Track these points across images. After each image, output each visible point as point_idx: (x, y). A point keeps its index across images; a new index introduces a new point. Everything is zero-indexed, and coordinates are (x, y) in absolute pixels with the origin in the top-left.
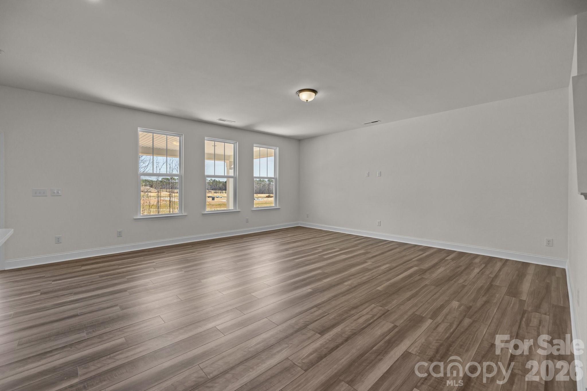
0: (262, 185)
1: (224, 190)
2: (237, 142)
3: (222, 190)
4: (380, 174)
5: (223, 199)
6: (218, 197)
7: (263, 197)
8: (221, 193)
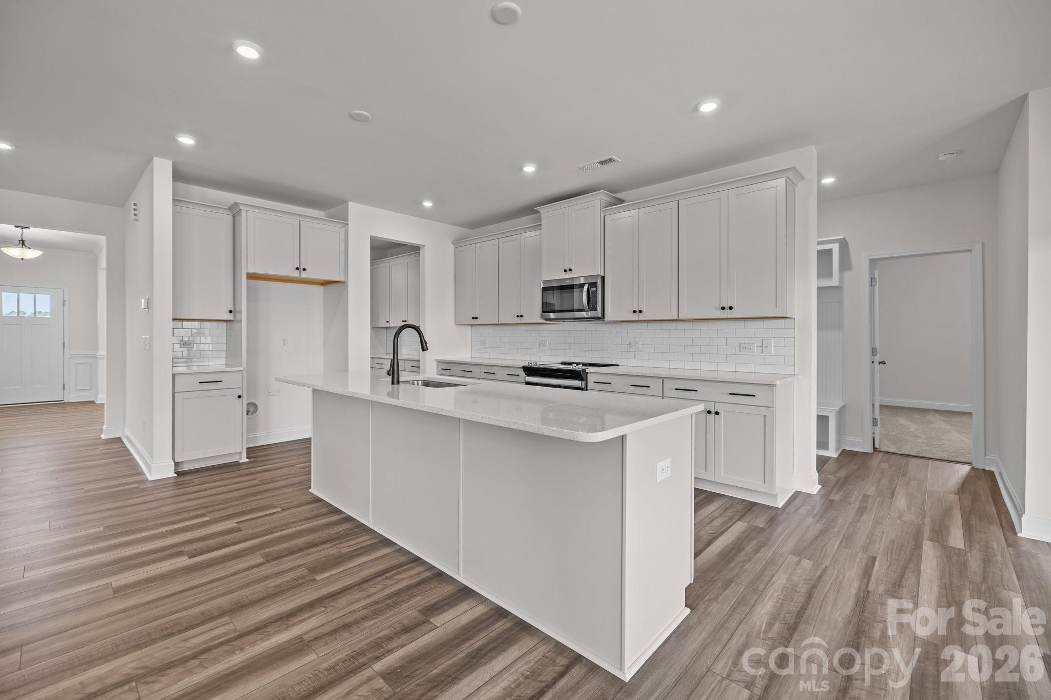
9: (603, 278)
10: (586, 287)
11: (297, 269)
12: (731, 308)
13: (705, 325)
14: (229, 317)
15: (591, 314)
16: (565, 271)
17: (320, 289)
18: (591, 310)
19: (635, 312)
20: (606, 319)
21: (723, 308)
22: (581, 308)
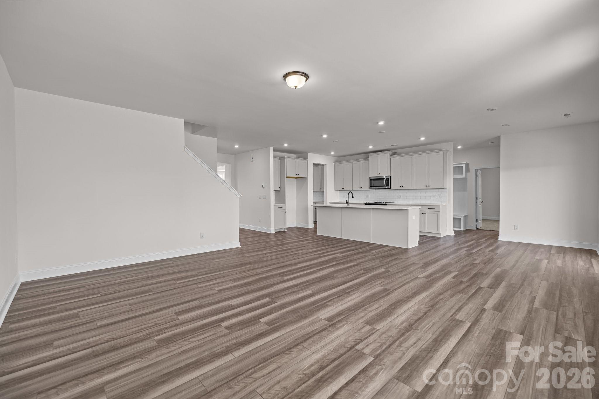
9: (390, 176)
10: (385, 179)
11: (297, 175)
12: (429, 186)
13: (422, 190)
14: (279, 189)
15: (387, 187)
16: (378, 174)
17: (295, 179)
18: (386, 186)
19: (401, 187)
20: (392, 189)
21: (427, 186)
22: (383, 185)
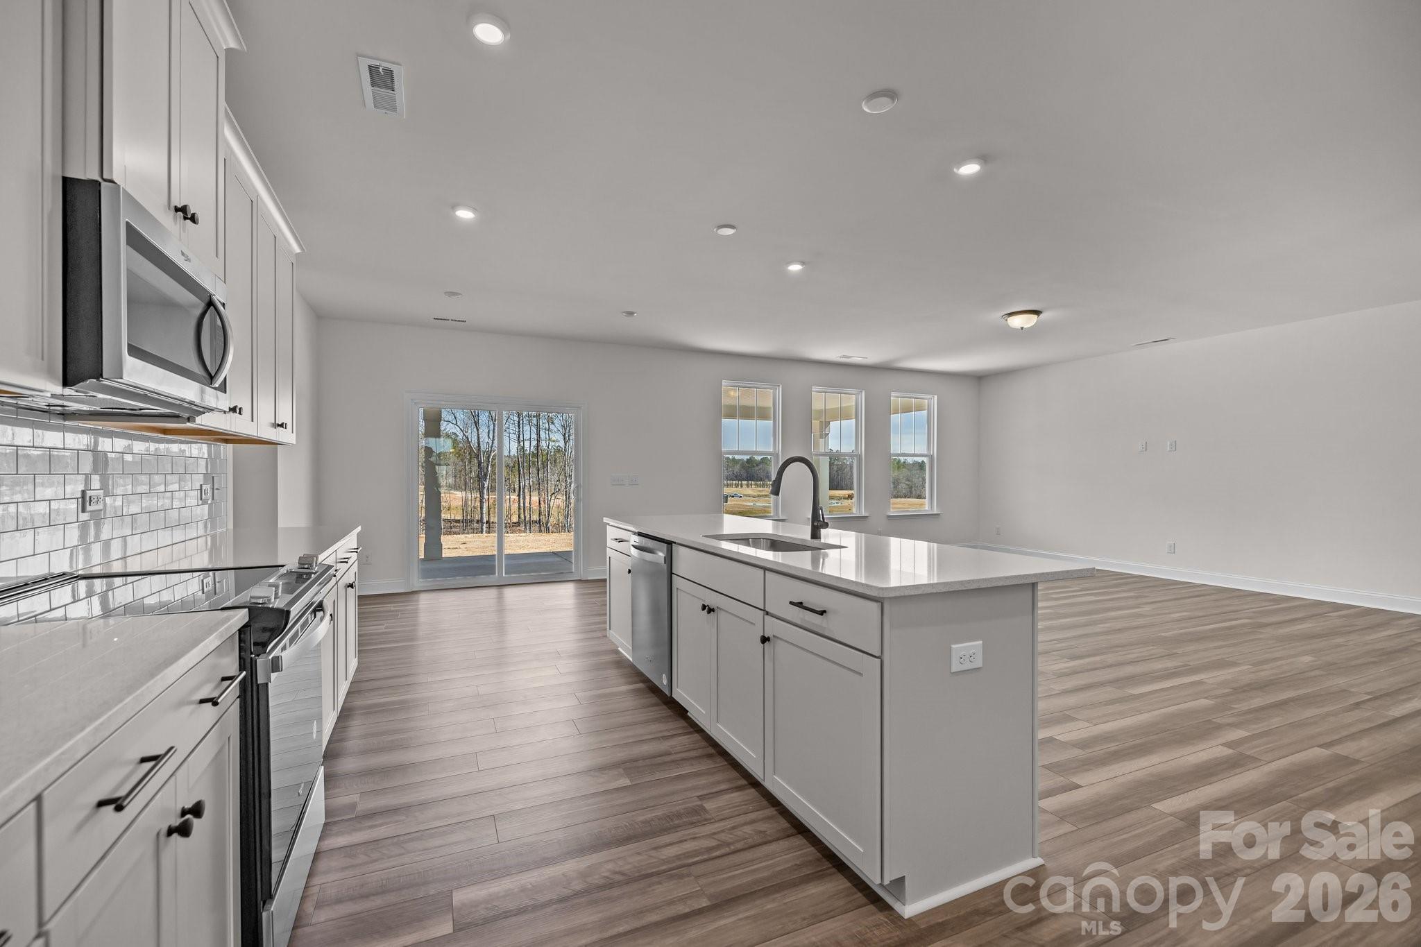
0: (835, 469)
1: (744, 480)
2: (861, 392)
3: (741, 480)
4: (1174, 446)
5: (745, 501)
6: (733, 497)
7: (840, 498)
8: (737, 486)
